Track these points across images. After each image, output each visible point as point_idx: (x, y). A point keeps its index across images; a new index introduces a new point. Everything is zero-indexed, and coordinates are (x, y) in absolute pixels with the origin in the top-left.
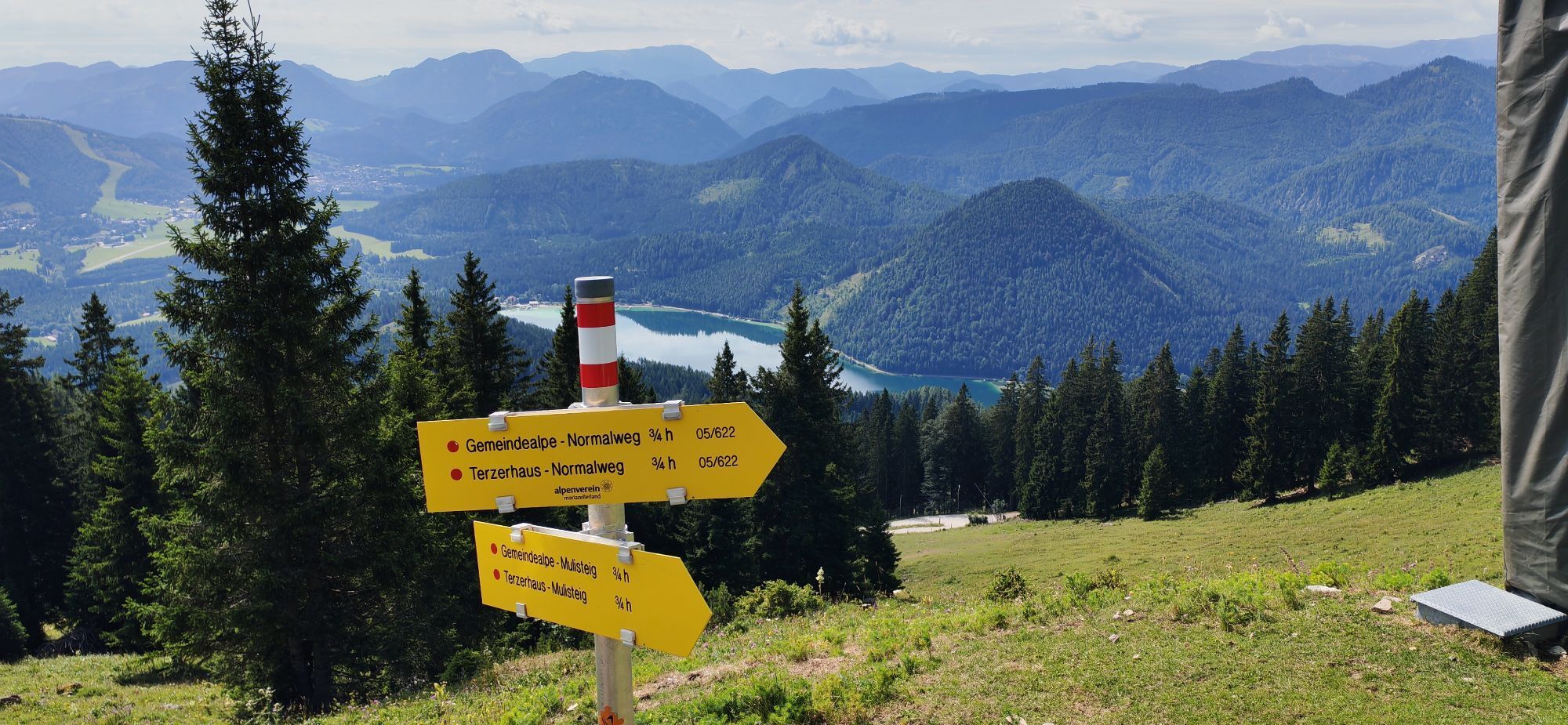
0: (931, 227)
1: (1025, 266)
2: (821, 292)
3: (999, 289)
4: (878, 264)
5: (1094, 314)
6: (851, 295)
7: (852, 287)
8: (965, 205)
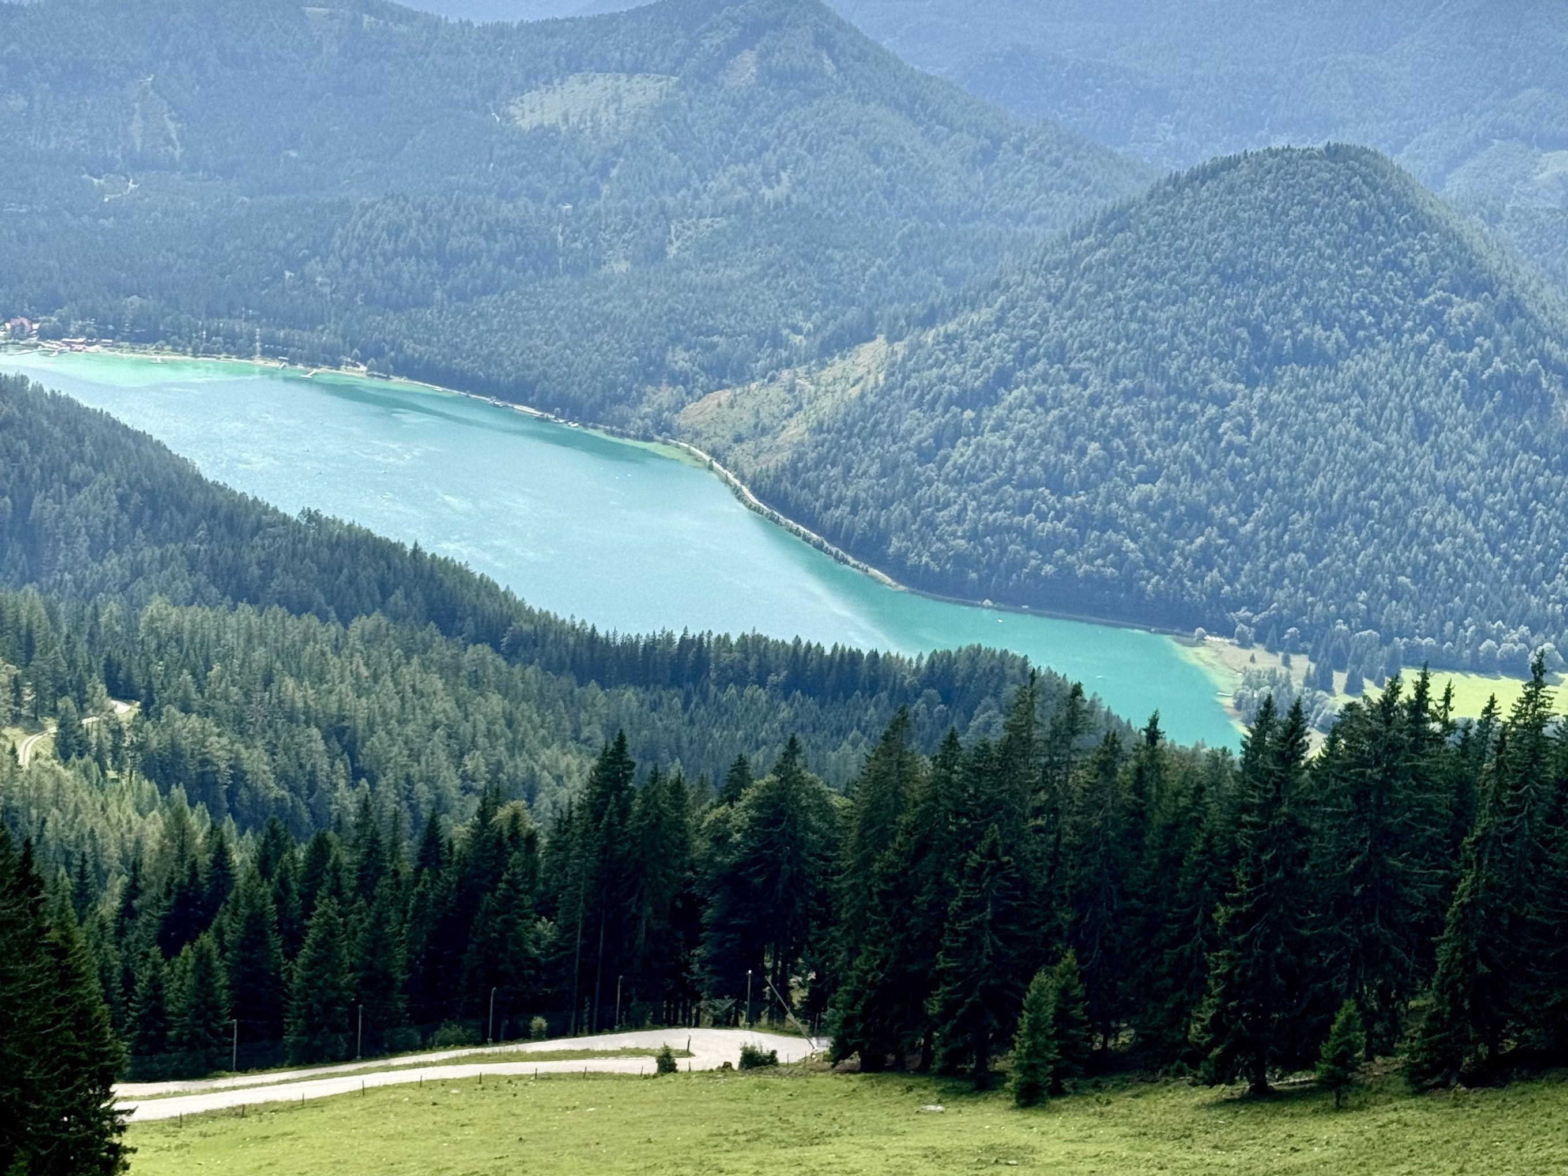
0: (1065, 242)
1: (1280, 360)
2: (786, 374)
3: (1212, 410)
4: (928, 321)
5: (1434, 490)
6: (855, 392)
7: (861, 371)
8: (1151, 196)
